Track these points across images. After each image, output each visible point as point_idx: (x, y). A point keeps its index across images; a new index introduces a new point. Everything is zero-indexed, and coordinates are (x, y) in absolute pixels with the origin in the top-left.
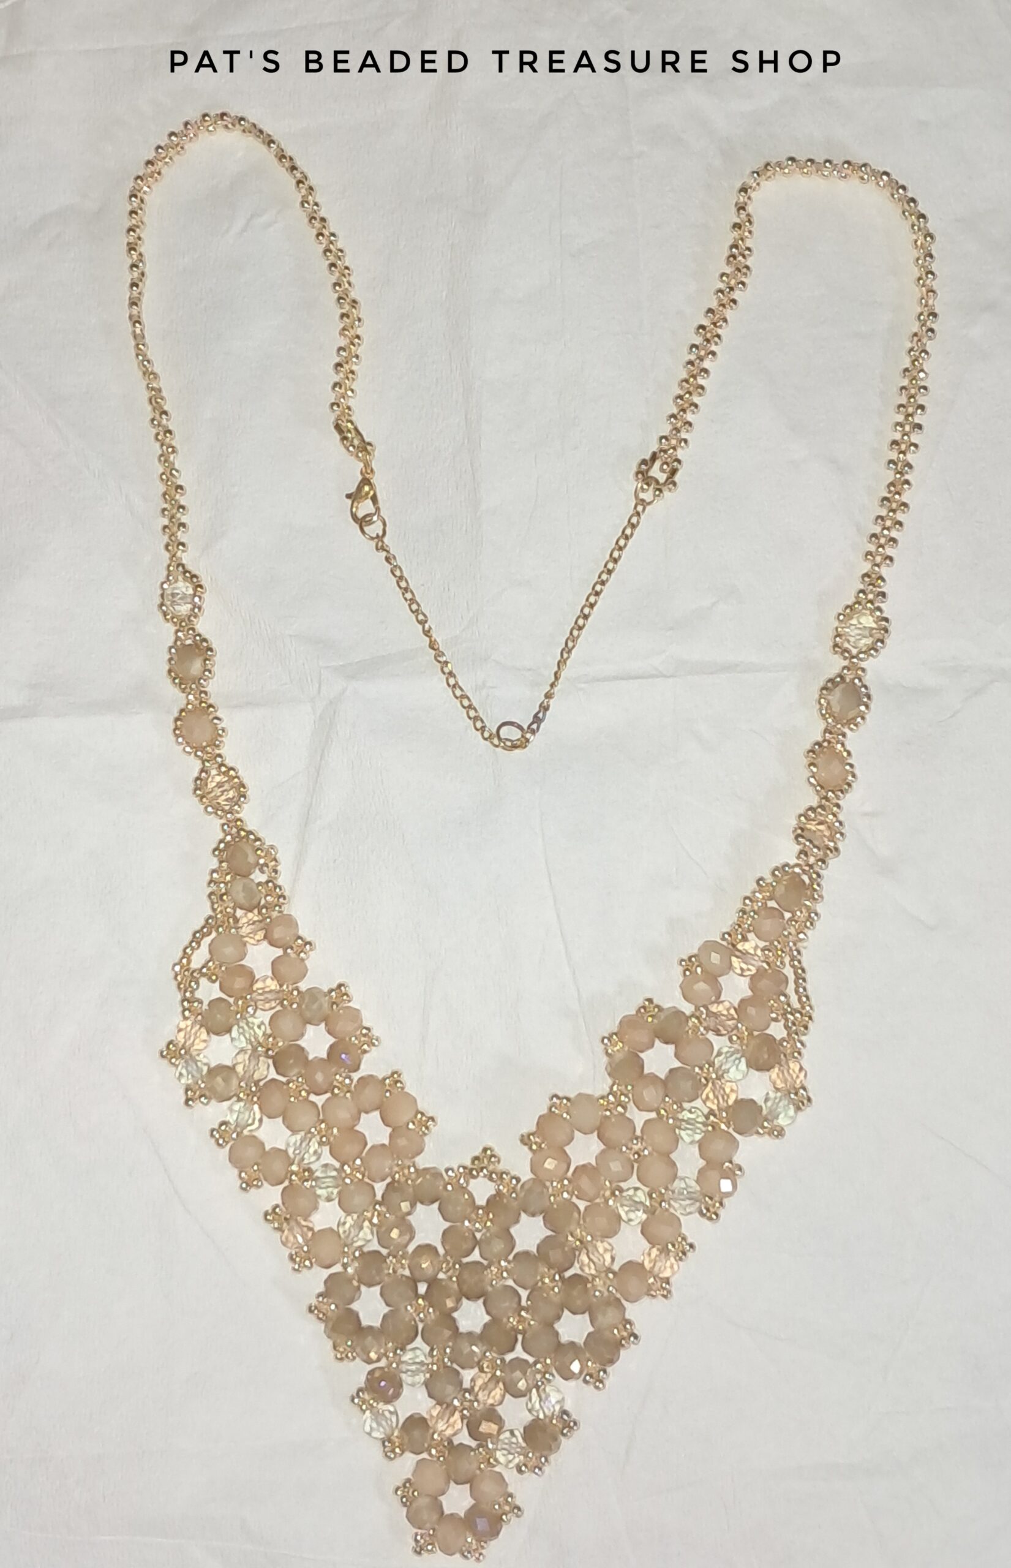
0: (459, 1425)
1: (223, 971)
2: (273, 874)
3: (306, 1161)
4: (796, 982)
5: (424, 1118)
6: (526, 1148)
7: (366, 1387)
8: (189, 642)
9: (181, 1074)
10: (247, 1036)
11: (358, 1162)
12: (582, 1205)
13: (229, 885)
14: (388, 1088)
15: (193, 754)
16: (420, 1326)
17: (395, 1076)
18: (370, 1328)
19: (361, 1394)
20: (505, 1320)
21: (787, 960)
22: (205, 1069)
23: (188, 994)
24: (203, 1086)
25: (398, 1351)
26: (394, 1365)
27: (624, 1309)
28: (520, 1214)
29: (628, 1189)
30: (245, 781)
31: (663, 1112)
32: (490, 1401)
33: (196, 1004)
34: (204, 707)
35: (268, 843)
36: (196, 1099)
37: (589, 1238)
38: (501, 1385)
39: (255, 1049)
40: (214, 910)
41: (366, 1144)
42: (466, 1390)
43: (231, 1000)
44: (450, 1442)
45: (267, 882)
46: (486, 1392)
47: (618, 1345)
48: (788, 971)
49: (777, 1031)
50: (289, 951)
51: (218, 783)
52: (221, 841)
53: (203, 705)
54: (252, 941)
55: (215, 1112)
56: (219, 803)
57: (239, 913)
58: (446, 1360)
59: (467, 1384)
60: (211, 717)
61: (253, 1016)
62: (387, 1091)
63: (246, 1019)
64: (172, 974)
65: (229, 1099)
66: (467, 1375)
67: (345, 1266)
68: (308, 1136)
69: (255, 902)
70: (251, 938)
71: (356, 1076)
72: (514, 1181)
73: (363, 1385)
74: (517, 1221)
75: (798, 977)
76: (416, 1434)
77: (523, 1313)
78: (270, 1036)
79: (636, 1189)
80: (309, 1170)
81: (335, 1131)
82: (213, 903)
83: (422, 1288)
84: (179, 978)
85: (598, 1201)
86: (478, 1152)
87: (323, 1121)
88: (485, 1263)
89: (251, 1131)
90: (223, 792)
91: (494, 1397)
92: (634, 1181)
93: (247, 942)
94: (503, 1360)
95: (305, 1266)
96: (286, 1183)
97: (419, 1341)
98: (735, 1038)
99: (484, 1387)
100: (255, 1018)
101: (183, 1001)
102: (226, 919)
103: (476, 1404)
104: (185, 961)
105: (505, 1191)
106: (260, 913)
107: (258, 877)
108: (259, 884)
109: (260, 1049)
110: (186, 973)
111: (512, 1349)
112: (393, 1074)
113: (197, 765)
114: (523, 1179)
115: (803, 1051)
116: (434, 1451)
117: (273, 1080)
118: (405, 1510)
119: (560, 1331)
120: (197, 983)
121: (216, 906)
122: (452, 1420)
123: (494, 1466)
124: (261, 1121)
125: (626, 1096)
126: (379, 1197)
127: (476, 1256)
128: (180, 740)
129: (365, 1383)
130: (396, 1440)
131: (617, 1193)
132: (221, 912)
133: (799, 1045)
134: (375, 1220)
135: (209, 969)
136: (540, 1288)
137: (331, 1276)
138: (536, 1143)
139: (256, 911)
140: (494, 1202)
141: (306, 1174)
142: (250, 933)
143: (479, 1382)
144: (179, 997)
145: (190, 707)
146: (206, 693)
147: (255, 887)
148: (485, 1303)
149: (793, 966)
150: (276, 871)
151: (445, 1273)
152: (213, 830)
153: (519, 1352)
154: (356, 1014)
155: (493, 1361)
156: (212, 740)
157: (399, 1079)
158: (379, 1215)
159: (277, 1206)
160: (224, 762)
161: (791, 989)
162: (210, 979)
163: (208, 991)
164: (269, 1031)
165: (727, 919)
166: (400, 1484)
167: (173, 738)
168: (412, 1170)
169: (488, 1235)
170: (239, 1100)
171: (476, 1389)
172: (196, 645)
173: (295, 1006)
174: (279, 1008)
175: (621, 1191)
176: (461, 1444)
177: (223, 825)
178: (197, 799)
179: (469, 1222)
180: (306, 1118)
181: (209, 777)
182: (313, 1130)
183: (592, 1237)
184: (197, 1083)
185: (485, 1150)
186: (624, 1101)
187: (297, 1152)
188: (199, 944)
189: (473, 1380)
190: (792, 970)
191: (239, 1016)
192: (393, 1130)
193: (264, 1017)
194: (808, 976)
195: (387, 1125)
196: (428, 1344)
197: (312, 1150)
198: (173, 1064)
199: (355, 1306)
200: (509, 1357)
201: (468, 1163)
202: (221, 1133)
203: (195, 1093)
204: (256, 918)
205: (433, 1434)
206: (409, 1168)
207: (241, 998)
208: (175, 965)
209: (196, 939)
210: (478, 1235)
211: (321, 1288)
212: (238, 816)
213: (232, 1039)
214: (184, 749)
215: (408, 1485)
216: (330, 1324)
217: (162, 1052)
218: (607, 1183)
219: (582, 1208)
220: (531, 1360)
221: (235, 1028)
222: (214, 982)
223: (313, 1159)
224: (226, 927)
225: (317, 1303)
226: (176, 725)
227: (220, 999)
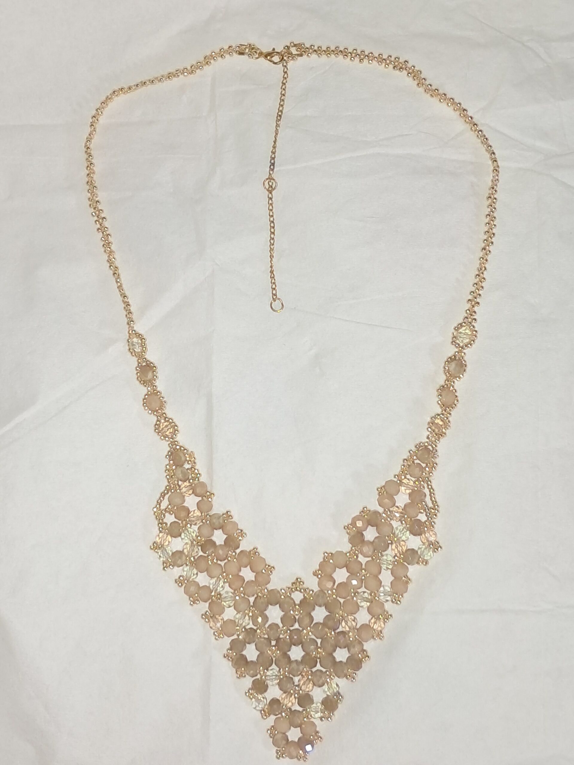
0: (294, 701)
1: (175, 510)
2: (194, 464)
3: (218, 591)
4: (430, 495)
5: (269, 568)
6: (315, 577)
7: (252, 688)
8: (144, 364)
9: (160, 556)
10: (188, 537)
11: (242, 589)
12: (342, 601)
13: (175, 470)
14: (252, 555)
15: (152, 414)
16: (274, 659)
17: (255, 549)
18: (252, 661)
19: (250, 691)
20: (311, 653)
21: (426, 485)
22: (171, 553)
23: (161, 521)
24: (170, 560)
25: (265, 671)
26: (263, 677)
27: (363, 645)
28: (315, 606)
29: (361, 592)
30: (177, 424)
31: (374, 557)
32: (307, 690)
33: (164, 525)
34: (155, 393)
35: (190, 451)
36: (168, 567)
37: (346, 615)
38: (311, 682)
39: (192, 543)
40: (169, 482)
41: (244, 581)
42: (296, 686)
43: (180, 522)
44: (290, 709)
45: (192, 468)
46: (305, 686)
47: (361, 661)
48: (426, 491)
49: (423, 517)
50: (204, 497)
51: (166, 425)
52: (169, 452)
53: (155, 391)
54: (187, 495)
55: (177, 572)
56: (166, 435)
57: (180, 483)
58: (286, 673)
59: (296, 683)
60: (159, 397)
61: (190, 528)
62: (252, 557)
63: (187, 530)
64: (153, 512)
65: (182, 566)
66: (296, 679)
67: (238, 635)
68: (219, 579)
69: (187, 477)
70: (187, 493)
71: (238, 551)
72: (311, 592)
73: (251, 687)
74: (314, 609)
75: (431, 493)
76: (275, 706)
77: (319, 650)
78: (198, 537)
79: (364, 592)
80: (220, 594)
81: (230, 576)
82: (168, 479)
83: (273, 643)
84: (156, 514)
85: (349, 598)
86: (294, 580)
87: (224, 572)
88: (301, 629)
89: (193, 579)
90: (168, 429)
91: (309, 688)
92: (363, 589)
93: (185, 495)
94: (311, 671)
95: (221, 637)
96: (210, 601)
97: (274, 666)
98: (404, 522)
99: (304, 684)
100: (191, 529)
101: (159, 524)
102: (174, 486)
103: (301, 692)
104: (158, 506)
105: (307, 597)
106: (189, 482)
107: (187, 466)
108: (188, 469)
109: (194, 542)
110: (159, 511)
111: (316, 666)
112: (254, 549)
113: (155, 418)
114: (315, 591)
115: (435, 526)
116: (283, 714)
117: (201, 556)
118: (272, 739)
119: (336, 656)
120: (164, 516)
121: (169, 481)
122: (291, 699)
123: (310, 719)
124: (197, 574)
125: (358, 551)
126: (252, 604)
127: (296, 626)
128: (146, 408)
129: (252, 686)
130: (267, 710)
131: (357, 594)
132: (172, 483)
133: (433, 523)
134: (251, 614)
135: (169, 509)
136: (326, 638)
137: (233, 640)
138: (319, 574)
139: (187, 481)
140: (303, 602)
141: (219, 596)
142: (186, 491)
143: (302, 682)
144: (157, 522)
145: (149, 393)
146: (156, 386)
147: (186, 471)
148: (302, 647)
149: (428, 488)
150: (195, 463)
151: (283, 635)
152: (164, 447)
153: (318, 667)
154: (235, 524)
155: (307, 672)
156: (160, 406)
157: (256, 551)
158: (252, 612)
159: (207, 611)
160: (167, 416)
161: (428, 499)
162: (170, 513)
163: (170, 519)
164: (198, 534)
165: (397, 470)
166: (269, 728)
167: (143, 408)
168: (266, 590)
169: (301, 616)
170: (187, 565)
171: (301, 685)
172: (148, 365)
173: (208, 522)
174: (201, 524)
175: (358, 593)
176: (295, 710)
177: (169, 444)
178: (156, 434)
179: (293, 612)
180: (216, 571)
181: (161, 423)
182: (220, 576)
183: (347, 614)
184: (168, 560)
185: (297, 579)
186: (357, 553)
187: (214, 587)
188: (163, 498)
189: (299, 681)
190: (428, 490)
191: (184, 529)
192: (256, 574)
193: (195, 528)
194: (435, 492)
195: (253, 572)
196: (278, 667)
197: (220, 586)
198: (157, 552)
199: (244, 653)
200: (314, 670)
201: (290, 586)
202: (179, 581)
203: (167, 565)
204: (188, 484)
205: (283, 706)
206: (264, 590)
207: (184, 520)
208: (154, 508)
209: (163, 495)
210: (297, 617)
211: (228, 646)
212: (175, 439)
213: (182, 539)
214: (148, 412)
215: (272, 728)
216: (234, 662)
217: (151, 547)
218: (352, 590)
219: (342, 602)
220: (324, 670)
221: (183, 534)
222: (172, 514)
223: (221, 589)
224: (175, 490)
225: (227, 653)
226: (144, 402)
227: (175, 522)
